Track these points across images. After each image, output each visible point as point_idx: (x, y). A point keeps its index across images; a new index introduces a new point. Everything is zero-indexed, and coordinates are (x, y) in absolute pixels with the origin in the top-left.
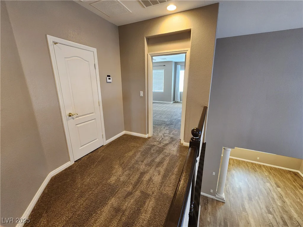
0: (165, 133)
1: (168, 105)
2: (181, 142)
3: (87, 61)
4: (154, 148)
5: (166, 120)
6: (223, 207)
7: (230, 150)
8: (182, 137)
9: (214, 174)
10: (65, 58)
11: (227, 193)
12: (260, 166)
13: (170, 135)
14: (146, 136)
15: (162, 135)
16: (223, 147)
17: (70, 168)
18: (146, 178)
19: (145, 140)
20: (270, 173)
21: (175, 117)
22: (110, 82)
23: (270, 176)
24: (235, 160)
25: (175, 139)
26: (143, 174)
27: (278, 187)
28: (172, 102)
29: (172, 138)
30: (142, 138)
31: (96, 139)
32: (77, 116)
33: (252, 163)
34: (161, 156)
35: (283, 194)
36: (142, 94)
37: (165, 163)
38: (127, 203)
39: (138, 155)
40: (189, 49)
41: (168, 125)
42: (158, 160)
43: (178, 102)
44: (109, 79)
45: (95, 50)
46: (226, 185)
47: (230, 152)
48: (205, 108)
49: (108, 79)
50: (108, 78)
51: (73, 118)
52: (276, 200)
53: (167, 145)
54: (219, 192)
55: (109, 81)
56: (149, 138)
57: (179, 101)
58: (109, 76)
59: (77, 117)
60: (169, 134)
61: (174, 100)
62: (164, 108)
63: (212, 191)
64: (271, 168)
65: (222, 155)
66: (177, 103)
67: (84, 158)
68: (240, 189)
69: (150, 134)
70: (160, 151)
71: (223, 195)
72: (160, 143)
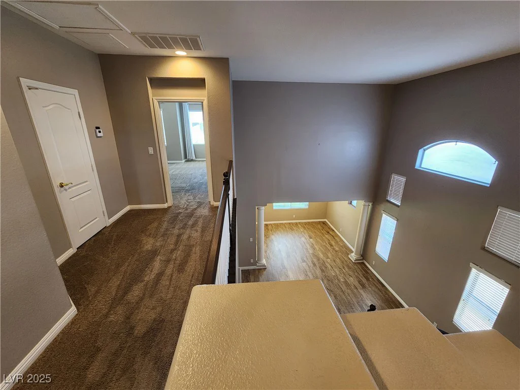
0: (188, 199)
1: (178, 166)
2: (211, 204)
3: (69, 109)
4: (182, 215)
5: (184, 185)
6: (265, 273)
7: (263, 208)
8: (211, 198)
9: (251, 240)
10: (43, 107)
11: (267, 258)
12: (296, 224)
13: (196, 200)
14: (166, 206)
15: (185, 201)
16: (256, 207)
17: (74, 255)
18: (185, 237)
19: (165, 211)
20: (304, 227)
21: (196, 180)
22: (101, 137)
23: (305, 231)
24: (273, 224)
25: (204, 203)
26: (179, 236)
27: (311, 238)
28: (184, 161)
29: (198, 202)
30: (160, 209)
31: (96, 218)
32: (71, 185)
33: (289, 223)
34: (193, 219)
35: (314, 242)
36: (151, 150)
37: (200, 224)
38: (175, 255)
39: (165, 225)
40: (206, 99)
41: (188, 191)
42: (190, 223)
43: (192, 160)
44: (100, 132)
45: (76, 92)
46: (266, 252)
47: (263, 211)
48: (231, 162)
49: (98, 132)
50: (98, 130)
51: (66, 190)
52: (309, 250)
53: (195, 209)
54: (259, 259)
55: (99, 135)
56: (169, 207)
57: (194, 158)
58: (98, 128)
59: (70, 188)
60: (194, 198)
61: (186, 157)
62: (173, 170)
63: (252, 261)
64: (306, 223)
65: (257, 223)
66: (192, 162)
67: (87, 242)
68: (280, 251)
69: (170, 203)
70: (191, 215)
71: (264, 262)
72: (187, 209)
